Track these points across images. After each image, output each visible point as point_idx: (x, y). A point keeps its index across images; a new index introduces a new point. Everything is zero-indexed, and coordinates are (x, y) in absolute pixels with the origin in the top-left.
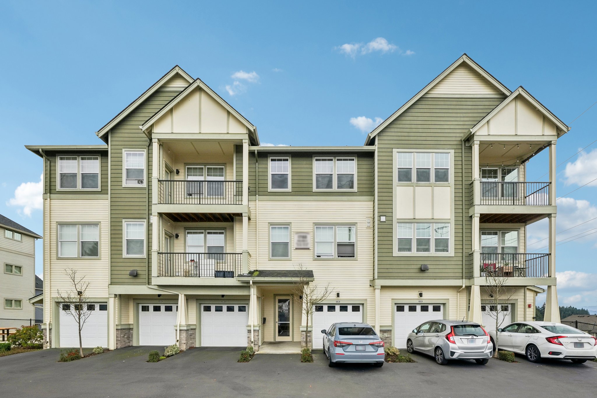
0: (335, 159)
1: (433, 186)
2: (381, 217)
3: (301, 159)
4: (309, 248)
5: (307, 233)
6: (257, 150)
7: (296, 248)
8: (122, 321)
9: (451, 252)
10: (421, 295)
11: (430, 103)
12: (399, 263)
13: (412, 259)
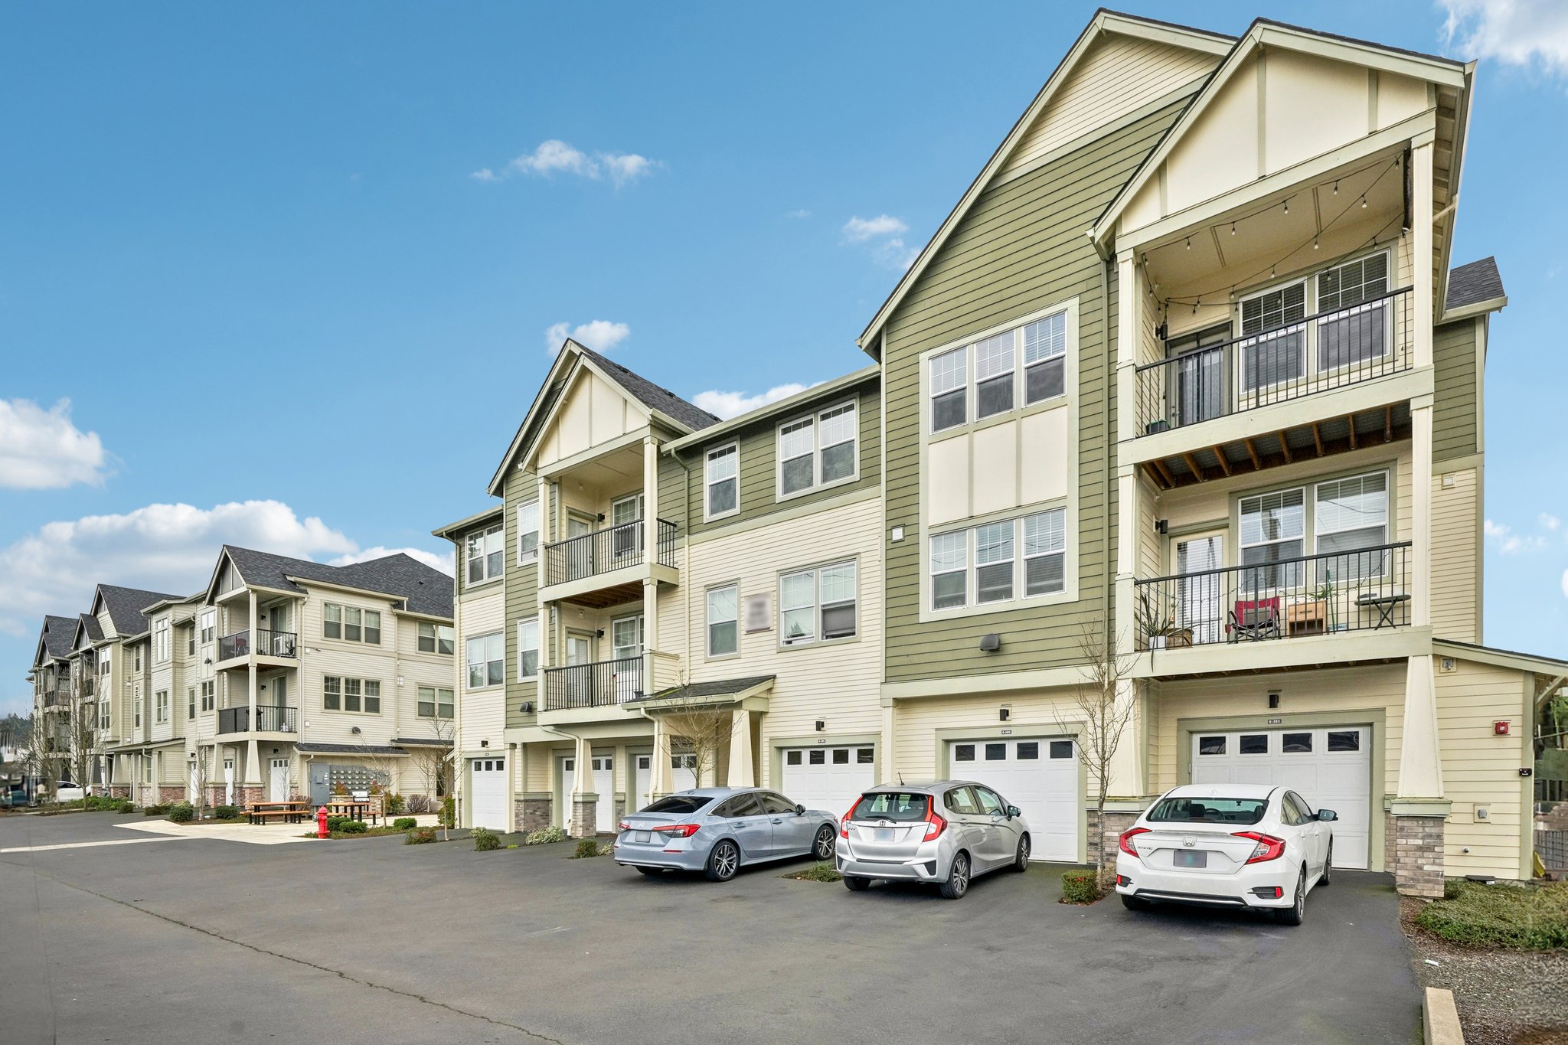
0: (816, 417)
1: (1018, 418)
2: (894, 531)
3: (755, 439)
4: (769, 628)
5: (765, 595)
6: (675, 449)
7: (747, 632)
8: (529, 787)
9: (1070, 591)
10: (1004, 715)
11: (1013, 194)
12: (934, 637)
13: (965, 623)
